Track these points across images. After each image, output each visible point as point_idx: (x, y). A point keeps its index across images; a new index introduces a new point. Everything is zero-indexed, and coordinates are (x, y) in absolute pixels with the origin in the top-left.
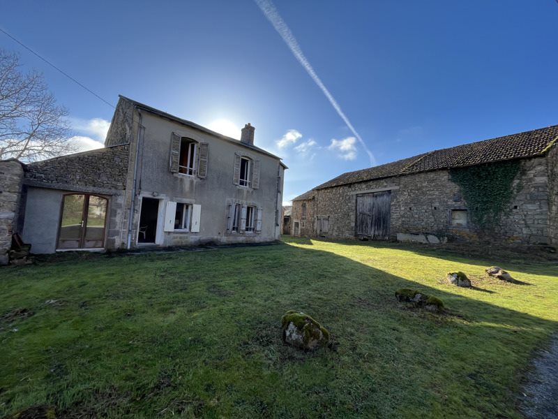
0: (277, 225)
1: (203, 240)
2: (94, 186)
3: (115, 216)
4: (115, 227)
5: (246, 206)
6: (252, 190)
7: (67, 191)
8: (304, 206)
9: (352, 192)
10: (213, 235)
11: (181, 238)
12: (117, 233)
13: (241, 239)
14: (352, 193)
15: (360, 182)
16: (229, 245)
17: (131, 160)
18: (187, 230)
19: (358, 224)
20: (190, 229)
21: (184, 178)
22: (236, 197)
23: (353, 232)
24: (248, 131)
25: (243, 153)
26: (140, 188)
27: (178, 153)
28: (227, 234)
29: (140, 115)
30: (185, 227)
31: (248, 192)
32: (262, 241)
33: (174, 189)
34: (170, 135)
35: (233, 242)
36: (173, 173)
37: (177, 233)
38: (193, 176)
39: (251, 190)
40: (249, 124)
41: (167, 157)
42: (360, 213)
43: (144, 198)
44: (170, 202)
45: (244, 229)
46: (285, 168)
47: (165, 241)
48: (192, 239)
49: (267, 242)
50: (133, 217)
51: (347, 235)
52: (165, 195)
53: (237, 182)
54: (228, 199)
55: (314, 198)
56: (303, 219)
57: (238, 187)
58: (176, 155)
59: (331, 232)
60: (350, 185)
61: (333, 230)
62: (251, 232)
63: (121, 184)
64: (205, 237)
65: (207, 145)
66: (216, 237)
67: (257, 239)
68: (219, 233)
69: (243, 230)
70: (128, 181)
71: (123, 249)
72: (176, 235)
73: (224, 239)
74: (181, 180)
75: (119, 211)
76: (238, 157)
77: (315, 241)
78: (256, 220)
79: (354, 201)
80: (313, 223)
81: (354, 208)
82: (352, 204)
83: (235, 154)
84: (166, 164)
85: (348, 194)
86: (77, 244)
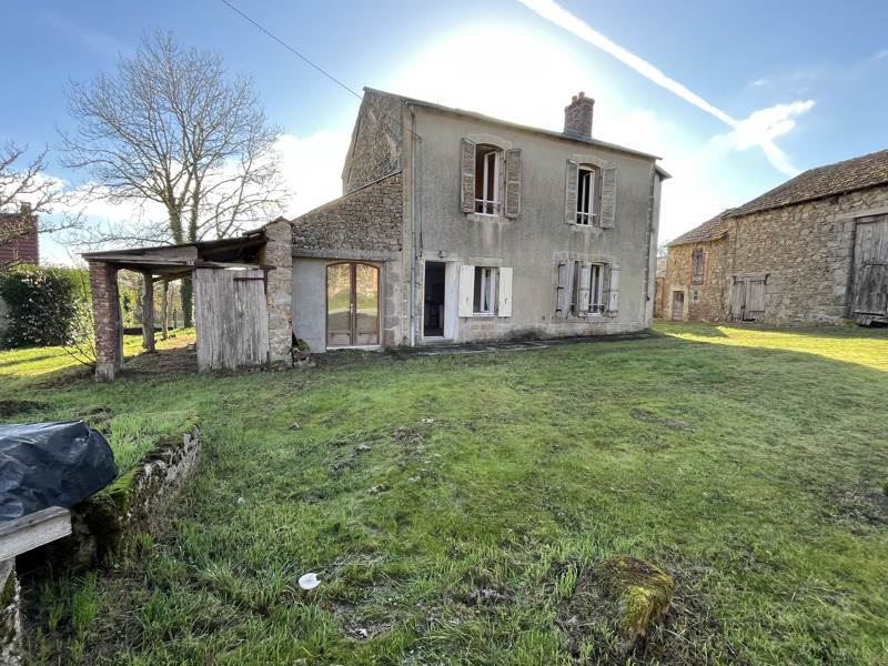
0: (648, 299)
1: (518, 331)
2: (362, 249)
3: (392, 294)
4: (392, 313)
5: (589, 264)
6: (600, 231)
7: (331, 259)
8: (698, 256)
9: (842, 215)
10: (532, 322)
11: (483, 328)
12: (396, 322)
13: (581, 328)
14: (840, 216)
15: (872, 188)
16: (560, 338)
17: (406, 200)
18: (491, 313)
19: (857, 288)
20: (497, 310)
21: (483, 221)
22: (570, 249)
23: (841, 309)
24: (581, 109)
25: (581, 157)
26: (422, 246)
27: (472, 175)
28: (557, 320)
29: (413, 116)
30: (486, 308)
31: (592, 236)
32: (619, 330)
33: (469, 242)
34: (458, 144)
35: (569, 334)
36: (466, 214)
37: (478, 319)
38: (495, 215)
39: (598, 232)
40: (582, 94)
41: (456, 186)
42: (865, 264)
43: (427, 263)
44: (464, 267)
45: (587, 308)
46: (662, 176)
47: (461, 333)
48: (501, 330)
49: (630, 333)
50: (415, 296)
51: (821, 315)
52: (456, 254)
53: (573, 219)
54: (558, 254)
55: (725, 236)
56: (695, 283)
57: (573, 228)
58: (469, 181)
59: (772, 309)
60: (835, 198)
61: (778, 305)
62: (597, 314)
63: (395, 242)
64: (521, 325)
65: (518, 153)
66: (537, 325)
67: (610, 328)
68: (544, 318)
69: (584, 312)
70: (405, 236)
71: (405, 346)
72: (475, 323)
73: (552, 329)
74: (480, 225)
75: (396, 286)
76: (573, 167)
77: (733, 330)
78: (607, 291)
79: (847, 236)
80: (723, 291)
81: (845, 252)
82: (841, 244)
83: (568, 162)
84: (455, 199)
85: (829, 218)
86: (347, 339)
